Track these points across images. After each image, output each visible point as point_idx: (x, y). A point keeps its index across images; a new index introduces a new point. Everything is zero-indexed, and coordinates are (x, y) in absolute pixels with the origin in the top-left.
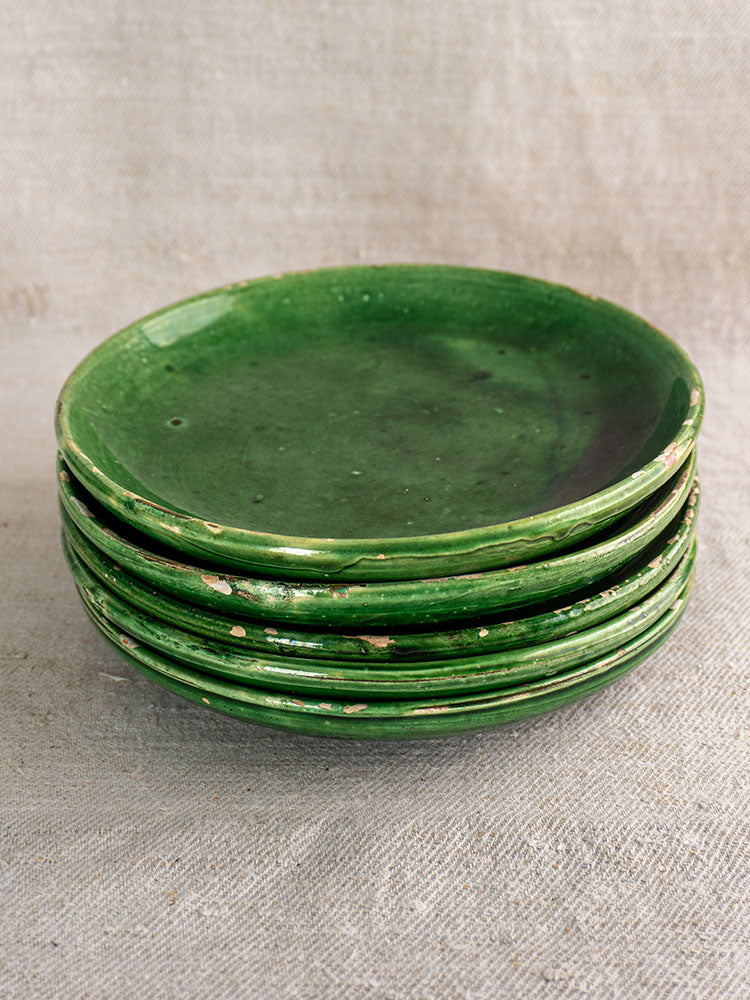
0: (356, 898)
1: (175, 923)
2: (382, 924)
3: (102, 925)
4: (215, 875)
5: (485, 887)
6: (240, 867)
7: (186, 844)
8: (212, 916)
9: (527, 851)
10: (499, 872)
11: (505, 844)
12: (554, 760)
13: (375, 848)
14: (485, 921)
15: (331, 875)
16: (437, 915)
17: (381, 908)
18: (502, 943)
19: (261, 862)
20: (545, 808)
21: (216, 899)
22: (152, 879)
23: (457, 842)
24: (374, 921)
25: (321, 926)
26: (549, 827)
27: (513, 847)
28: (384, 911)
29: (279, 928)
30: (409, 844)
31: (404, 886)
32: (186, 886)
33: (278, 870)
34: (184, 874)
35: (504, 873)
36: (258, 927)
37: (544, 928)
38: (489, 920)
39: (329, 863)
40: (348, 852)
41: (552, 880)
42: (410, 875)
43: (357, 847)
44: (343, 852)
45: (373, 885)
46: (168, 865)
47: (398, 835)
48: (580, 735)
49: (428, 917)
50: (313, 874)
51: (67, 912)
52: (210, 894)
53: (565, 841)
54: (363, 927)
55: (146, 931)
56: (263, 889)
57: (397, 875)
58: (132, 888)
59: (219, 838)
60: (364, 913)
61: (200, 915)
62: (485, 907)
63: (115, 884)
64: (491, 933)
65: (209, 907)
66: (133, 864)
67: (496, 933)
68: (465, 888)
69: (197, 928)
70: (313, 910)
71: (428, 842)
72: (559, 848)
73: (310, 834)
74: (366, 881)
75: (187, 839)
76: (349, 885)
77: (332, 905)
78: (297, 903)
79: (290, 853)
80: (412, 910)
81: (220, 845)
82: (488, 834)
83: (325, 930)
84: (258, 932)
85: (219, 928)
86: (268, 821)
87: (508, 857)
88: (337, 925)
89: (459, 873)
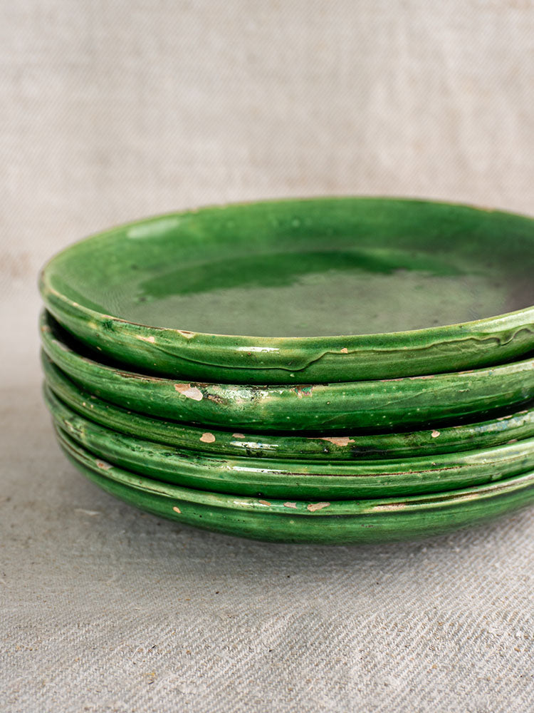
0: (331, 675)
1: (155, 700)
2: (359, 698)
3: (83, 702)
4: (192, 659)
5: (453, 667)
6: (215, 652)
7: (162, 634)
8: (190, 693)
9: (488, 637)
10: (465, 655)
11: (466, 632)
12: (496, 568)
13: (343, 635)
14: (460, 695)
15: (304, 657)
16: (411, 690)
17: (356, 684)
19: (235, 648)
20: (497, 604)
21: (194, 679)
22: (130, 663)
23: (420, 630)
24: (351, 694)
25: (300, 700)
26: (505, 618)
27: (473, 634)
28: (359, 686)
29: (257, 702)
30: (375, 631)
31: (375, 666)
32: (164, 668)
33: (251, 655)
34: (161, 658)
35: (469, 656)
36: (238, 702)
37: (519, 700)
38: (463, 694)
39: (300, 648)
40: (318, 638)
41: (517, 661)
42: (380, 656)
43: (326, 634)
44: (312, 639)
45: (346, 664)
46: (145, 651)
47: (363, 624)
48: (516, 550)
49: (403, 691)
50: (286, 658)
51: (48, 691)
52: (187, 675)
53: (522, 629)
54: (341, 700)
55: (126, 706)
56: (239, 670)
57: (368, 657)
58: (111, 670)
59: (193, 630)
60: (340, 688)
61: (178, 691)
62: (456, 683)
63: (95, 667)
64: (468, 705)
65: (187, 686)
66: (112, 650)
67: (472, 705)
68: (434, 667)
69: (177, 704)
70: (290, 686)
71: (392, 630)
72: (518, 634)
73: (279, 626)
74: (338, 661)
75: (162, 630)
76: (322, 665)
77: (308, 682)
78: (273, 681)
79: (261, 642)
80: (386, 685)
81: (194, 635)
82: (448, 624)
83: (303, 703)
84: (237, 706)
85: (198, 703)
86: (238, 616)
87: (471, 642)
88: (315, 699)
89: (427, 656)
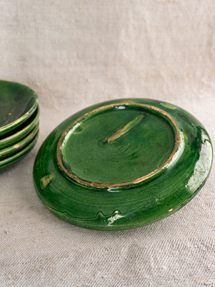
0: (146, 267)
1: (97, 281)
2: (155, 274)
3: (76, 285)
4: (103, 266)
5: (179, 260)
6: (110, 263)
7: (92, 258)
8: (106, 278)
9: (187, 248)
10: (182, 255)
11: (181, 247)
12: (185, 222)
13: (146, 252)
14: (183, 270)
15: (136, 261)
16: (169, 270)
17: (154, 269)
18: (190, 276)
19: (115, 260)
20: (187, 235)
21: (106, 273)
22: (86, 270)
23: (168, 248)
24: (153, 273)
25: (139, 276)
26: (191, 240)
27: (183, 247)
28: (155, 270)
29: (127, 278)
30: (155, 249)
31: (158, 262)
32: (96, 270)
33: (120, 262)
34: (94, 267)
35: (183, 255)
36: (121, 279)
38: (184, 269)
39: (134, 258)
40: (139, 253)
41: (197, 256)
42: (158, 258)
43: (141, 252)
44: (137, 254)
45: (149, 262)
46: (89, 265)
47: (151, 247)
49: (167, 270)
50: (131, 261)
51: (64, 282)
52: (104, 272)
53: (196, 244)
54: (150, 275)
55: (89, 284)
56: (118, 268)
57: (155, 258)
58: (81, 273)
59: (100, 255)
60: (150, 271)
61: (103, 278)
62: (181, 266)
63: (76, 272)
64: (186, 273)
65: (105, 275)
66: (79, 266)
67: (187, 273)
68: (174, 261)
69: (103, 282)
70: (135, 272)
71: (160, 248)
72: (195, 247)
73: (126, 250)
74: (147, 261)
75: (91, 256)
76: (142, 263)
77: (140, 270)
78: (129, 271)
79: (122, 257)
80: (162, 269)
81: (101, 257)
82: (175, 244)
83: (140, 277)
84: (121, 281)
85: (109, 281)
86: (112, 248)
87: (183, 250)
88: (143, 276)
89: (171, 256)
